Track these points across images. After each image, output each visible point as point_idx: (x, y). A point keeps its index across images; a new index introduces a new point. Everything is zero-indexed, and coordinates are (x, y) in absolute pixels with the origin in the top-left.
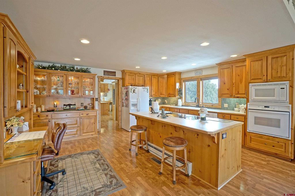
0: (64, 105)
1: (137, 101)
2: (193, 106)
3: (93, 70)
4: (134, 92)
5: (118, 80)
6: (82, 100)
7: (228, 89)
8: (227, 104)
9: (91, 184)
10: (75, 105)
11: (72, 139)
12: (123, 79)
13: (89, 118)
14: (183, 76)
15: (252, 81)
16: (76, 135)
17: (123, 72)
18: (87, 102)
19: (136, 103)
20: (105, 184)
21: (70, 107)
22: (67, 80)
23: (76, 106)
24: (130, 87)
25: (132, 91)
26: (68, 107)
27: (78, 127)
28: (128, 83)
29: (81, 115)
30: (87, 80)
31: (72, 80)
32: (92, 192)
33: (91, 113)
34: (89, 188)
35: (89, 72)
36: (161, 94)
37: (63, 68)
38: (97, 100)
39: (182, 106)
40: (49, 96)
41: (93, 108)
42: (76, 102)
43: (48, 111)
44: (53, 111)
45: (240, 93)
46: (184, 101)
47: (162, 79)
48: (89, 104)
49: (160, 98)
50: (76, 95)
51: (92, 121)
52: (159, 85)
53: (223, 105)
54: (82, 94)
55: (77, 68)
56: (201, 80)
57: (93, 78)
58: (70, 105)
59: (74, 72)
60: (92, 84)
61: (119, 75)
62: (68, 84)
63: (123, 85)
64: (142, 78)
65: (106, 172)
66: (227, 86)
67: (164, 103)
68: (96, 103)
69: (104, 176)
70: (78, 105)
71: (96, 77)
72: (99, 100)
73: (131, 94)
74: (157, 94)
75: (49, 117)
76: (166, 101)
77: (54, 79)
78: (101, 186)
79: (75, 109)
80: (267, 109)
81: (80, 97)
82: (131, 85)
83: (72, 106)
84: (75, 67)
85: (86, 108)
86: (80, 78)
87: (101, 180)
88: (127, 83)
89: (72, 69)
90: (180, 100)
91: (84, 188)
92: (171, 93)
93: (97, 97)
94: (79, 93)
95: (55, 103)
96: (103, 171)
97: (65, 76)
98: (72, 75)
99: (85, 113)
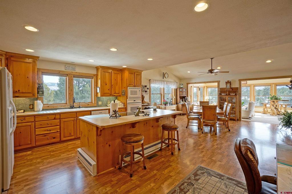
2: (62, 107)
7: (109, 90)
8: (101, 102)
9: (218, 185)
15: (129, 86)
20: (208, 176)
32: (223, 179)
34: (223, 184)
39: (43, 110)
45: (116, 93)
53: (97, 103)
65: (193, 182)
66: (108, 86)
69: (200, 181)
78: (213, 177)
87: (207, 180)
91: (226, 187)
92: (24, 90)
96: (194, 185)
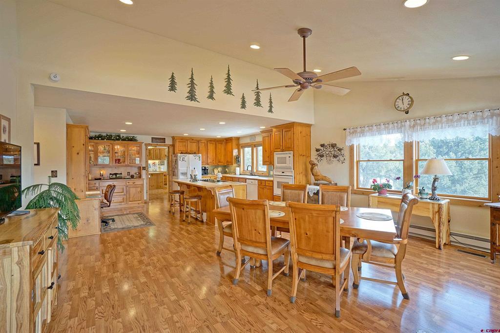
0: (110, 174)
1: (187, 170)
3: (139, 138)
4: (183, 160)
5: (169, 147)
6: (129, 169)
7: (268, 157)
10: (121, 174)
11: (119, 207)
12: (173, 145)
13: (136, 187)
14: (242, 142)
15: (276, 150)
16: (123, 203)
17: (173, 138)
18: (134, 171)
19: (186, 172)
21: (116, 176)
22: (113, 149)
23: (123, 175)
24: (179, 155)
25: (181, 159)
26: (114, 177)
27: (124, 195)
28: (179, 151)
29: (127, 184)
30: (133, 149)
31: (118, 149)
33: (138, 182)
35: (135, 140)
36: (219, 162)
37: (109, 137)
38: (144, 168)
39: (240, 174)
40: (96, 165)
41: (140, 177)
42: (123, 171)
43: (96, 179)
44: (100, 179)
46: (242, 169)
47: (219, 145)
48: (136, 173)
49: (221, 166)
50: (122, 164)
51: (139, 189)
52: (217, 151)
53: (269, 172)
54: (129, 163)
55: (123, 137)
56: (255, 147)
57: (140, 147)
58: (116, 174)
59: (120, 141)
60: (139, 153)
61: (169, 141)
62: (114, 153)
63: (174, 153)
64: (195, 144)
66: (268, 154)
67: (226, 172)
68: (144, 172)
70: (124, 174)
71: (143, 144)
72: (146, 169)
73: (180, 163)
74: (215, 163)
75: (97, 185)
76: (227, 169)
77: (101, 148)
79: (121, 178)
80: (283, 174)
81: (126, 166)
82: (182, 153)
83: (118, 175)
84: (121, 136)
85: (132, 177)
86: (126, 147)
88: (177, 150)
89: (118, 138)
90: (238, 169)
92: (229, 161)
93: (144, 166)
94: (125, 162)
95: (102, 172)
97: (111, 146)
98: (118, 144)
99: (131, 181)
